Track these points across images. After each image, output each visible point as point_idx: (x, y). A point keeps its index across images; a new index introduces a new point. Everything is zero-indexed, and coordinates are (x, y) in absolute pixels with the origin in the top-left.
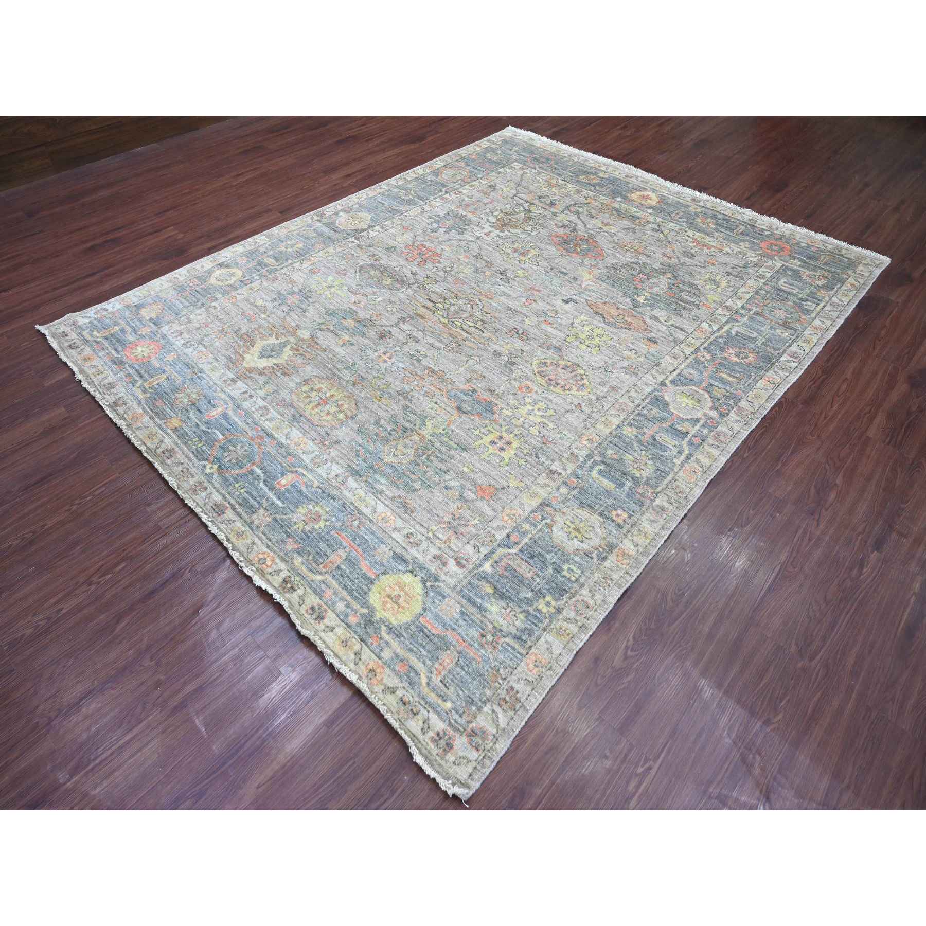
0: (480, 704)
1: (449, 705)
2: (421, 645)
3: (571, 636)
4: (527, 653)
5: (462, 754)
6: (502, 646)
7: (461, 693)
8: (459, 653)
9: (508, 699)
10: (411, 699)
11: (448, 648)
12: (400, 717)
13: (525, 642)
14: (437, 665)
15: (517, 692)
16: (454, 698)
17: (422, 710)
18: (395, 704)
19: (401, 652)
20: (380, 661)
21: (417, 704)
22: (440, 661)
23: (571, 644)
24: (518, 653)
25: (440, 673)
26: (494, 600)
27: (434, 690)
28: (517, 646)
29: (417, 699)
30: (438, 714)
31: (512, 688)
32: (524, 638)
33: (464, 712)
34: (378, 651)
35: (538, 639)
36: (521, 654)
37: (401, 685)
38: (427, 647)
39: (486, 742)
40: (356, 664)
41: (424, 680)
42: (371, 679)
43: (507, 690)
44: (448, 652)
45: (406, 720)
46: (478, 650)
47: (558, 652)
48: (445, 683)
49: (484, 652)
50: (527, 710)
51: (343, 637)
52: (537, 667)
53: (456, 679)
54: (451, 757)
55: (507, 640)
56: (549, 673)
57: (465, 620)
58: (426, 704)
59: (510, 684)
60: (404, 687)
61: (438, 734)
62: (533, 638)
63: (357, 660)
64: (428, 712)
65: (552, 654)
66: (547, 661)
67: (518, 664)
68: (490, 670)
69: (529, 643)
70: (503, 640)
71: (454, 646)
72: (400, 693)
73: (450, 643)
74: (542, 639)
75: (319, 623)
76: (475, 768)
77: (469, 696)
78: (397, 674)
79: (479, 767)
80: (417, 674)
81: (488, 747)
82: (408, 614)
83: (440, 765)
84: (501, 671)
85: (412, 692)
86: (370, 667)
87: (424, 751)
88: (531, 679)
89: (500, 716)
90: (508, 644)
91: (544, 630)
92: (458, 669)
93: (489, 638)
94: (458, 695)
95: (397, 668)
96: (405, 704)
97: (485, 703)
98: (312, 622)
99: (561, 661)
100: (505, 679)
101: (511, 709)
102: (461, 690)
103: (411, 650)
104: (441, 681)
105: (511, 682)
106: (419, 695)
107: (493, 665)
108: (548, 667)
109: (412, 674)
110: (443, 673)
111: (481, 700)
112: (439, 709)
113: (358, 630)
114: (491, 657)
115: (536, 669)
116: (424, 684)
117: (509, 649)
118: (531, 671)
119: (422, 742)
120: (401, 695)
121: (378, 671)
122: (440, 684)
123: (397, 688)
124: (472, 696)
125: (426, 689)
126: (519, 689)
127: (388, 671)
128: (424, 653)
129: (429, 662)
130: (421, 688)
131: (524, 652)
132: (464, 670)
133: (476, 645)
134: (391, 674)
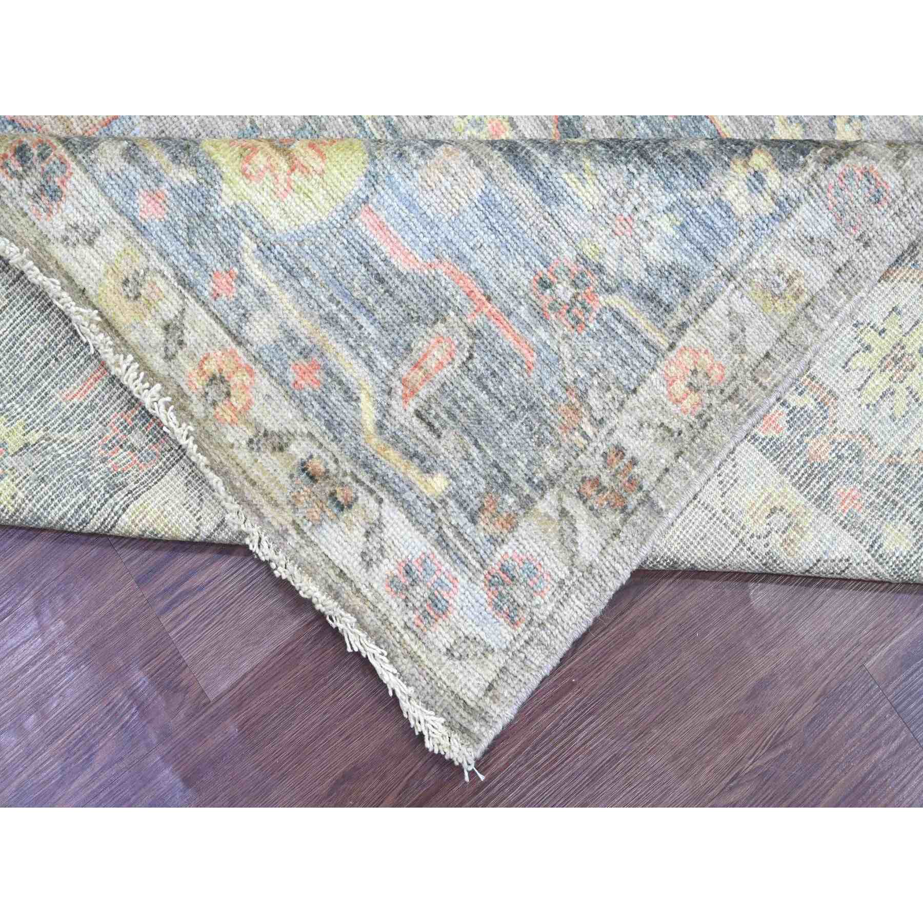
0: (527, 489)
1: (439, 483)
2: (362, 305)
3: (805, 298)
4: (672, 346)
5: (469, 629)
6: (599, 319)
7: (474, 452)
8: (474, 334)
9: (605, 480)
10: (332, 467)
11: (440, 317)
12: (299, 517)
13: (668, 309)
14: (404, 370)
15: (634, 462)
16: (455, 465)
17: (363, 496)
18: (284, 479)
19: (304, 326)
20: (240, 351)
21: (349, 479)
22: (415, 356)
23: (801, 327)
24: (646, 342)
25: (414, 392)
26: (588, 164)
27: (395, 440)
28: (642, 322)
29: (348, 467)
30: (408, 509)
31: (620, 451)
32: (665, 296)
33: (482, 509)
34: (232, 318)
35: (707, 303)
36: (654, 349)
37: (303, 427)
38: (379, 313)
39: (538, 600)
40: (169, 358)
41: (368, 415)
42: (214, 404)
43: (605, 455)
44: (440, 327)
45: (318, 524)
46: (528, 327)
47: (762, 348)
48: (431, 418)
49: (544, 336)
50: (660, 512)
51: (126, 270)
52: (697, 390)
53: (463, 410)
54: (441, 635)
55: (614, 300)
56: (729, 407)
57: (492, 228)
58: (374, 479)
59: (613, 440)
60: (311, 435)
61: (408, 572)
62: (692, 301)
63: (172, 347)
64: (380, 501)
65: (743, 351)
66: (728, 374)
67: (642, 379)
68: (559, 391)
69: (680, 314)
70: (604, 299)
71: (459, 312)
72: (299, 450)
73: (447, 301)
74: (720, 306)
75: (49, 211)
76: (504, 670)
77: (496, 466)
78: (293, 395)
79: (514, 668)
80: (350, 397)
81: (541, 615)
82: (319, 196)
83: (413, 657)
84: (593, 399)
85: (334, 447)
86: (211, 367)
87: (370, 617)
88: (674, 425)
89: (580, 525)
90: (618, 316)
91: (730, 276)
92: (467, 383)
93: (564, 291)
94: (468, 458)
95: (291, 376)
96: (312, 478)
97: (541, 488)
98: (27, 205)
99: (767, 373)
100: (601, 422)
101: (613, 506)
102: (476, 444)
103: (331, 320)
104: (418, 414)
105: (618, 434)
106: (354, 457)
107: (569, 379)
108: (729, 391)
109: (336, 397)
110: (423, 392)
111: (529, 480)
112: (410, 496)
113: (171, 246)
114: (565, 350)
115: (694, 397)
116: (370, 427)
117: (620, 329)
118: (677, 401)
119: (365, 591)
120: (303, 456)
121: (236, 380)
122: (416, 421)
123: (292, 435)
124: (506, 466)
125: (375, 441)
126: (638, 454)
127: (264, 383)
128: (371, 330)
129: (384, 363)
130: (361, 439)
131: (663, 343)
132: (485, 387)
133: (523, 310)
134: (273, 392)
